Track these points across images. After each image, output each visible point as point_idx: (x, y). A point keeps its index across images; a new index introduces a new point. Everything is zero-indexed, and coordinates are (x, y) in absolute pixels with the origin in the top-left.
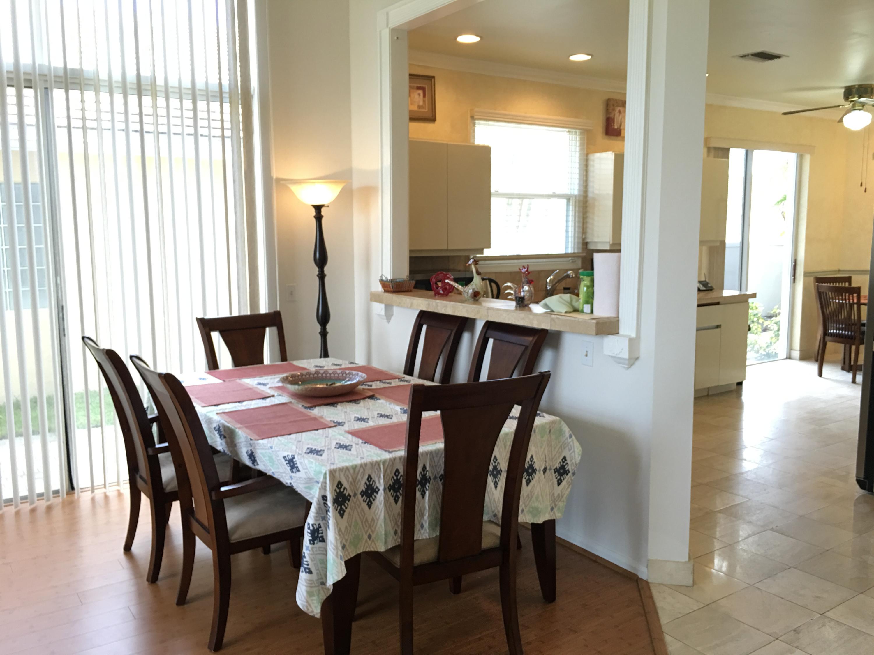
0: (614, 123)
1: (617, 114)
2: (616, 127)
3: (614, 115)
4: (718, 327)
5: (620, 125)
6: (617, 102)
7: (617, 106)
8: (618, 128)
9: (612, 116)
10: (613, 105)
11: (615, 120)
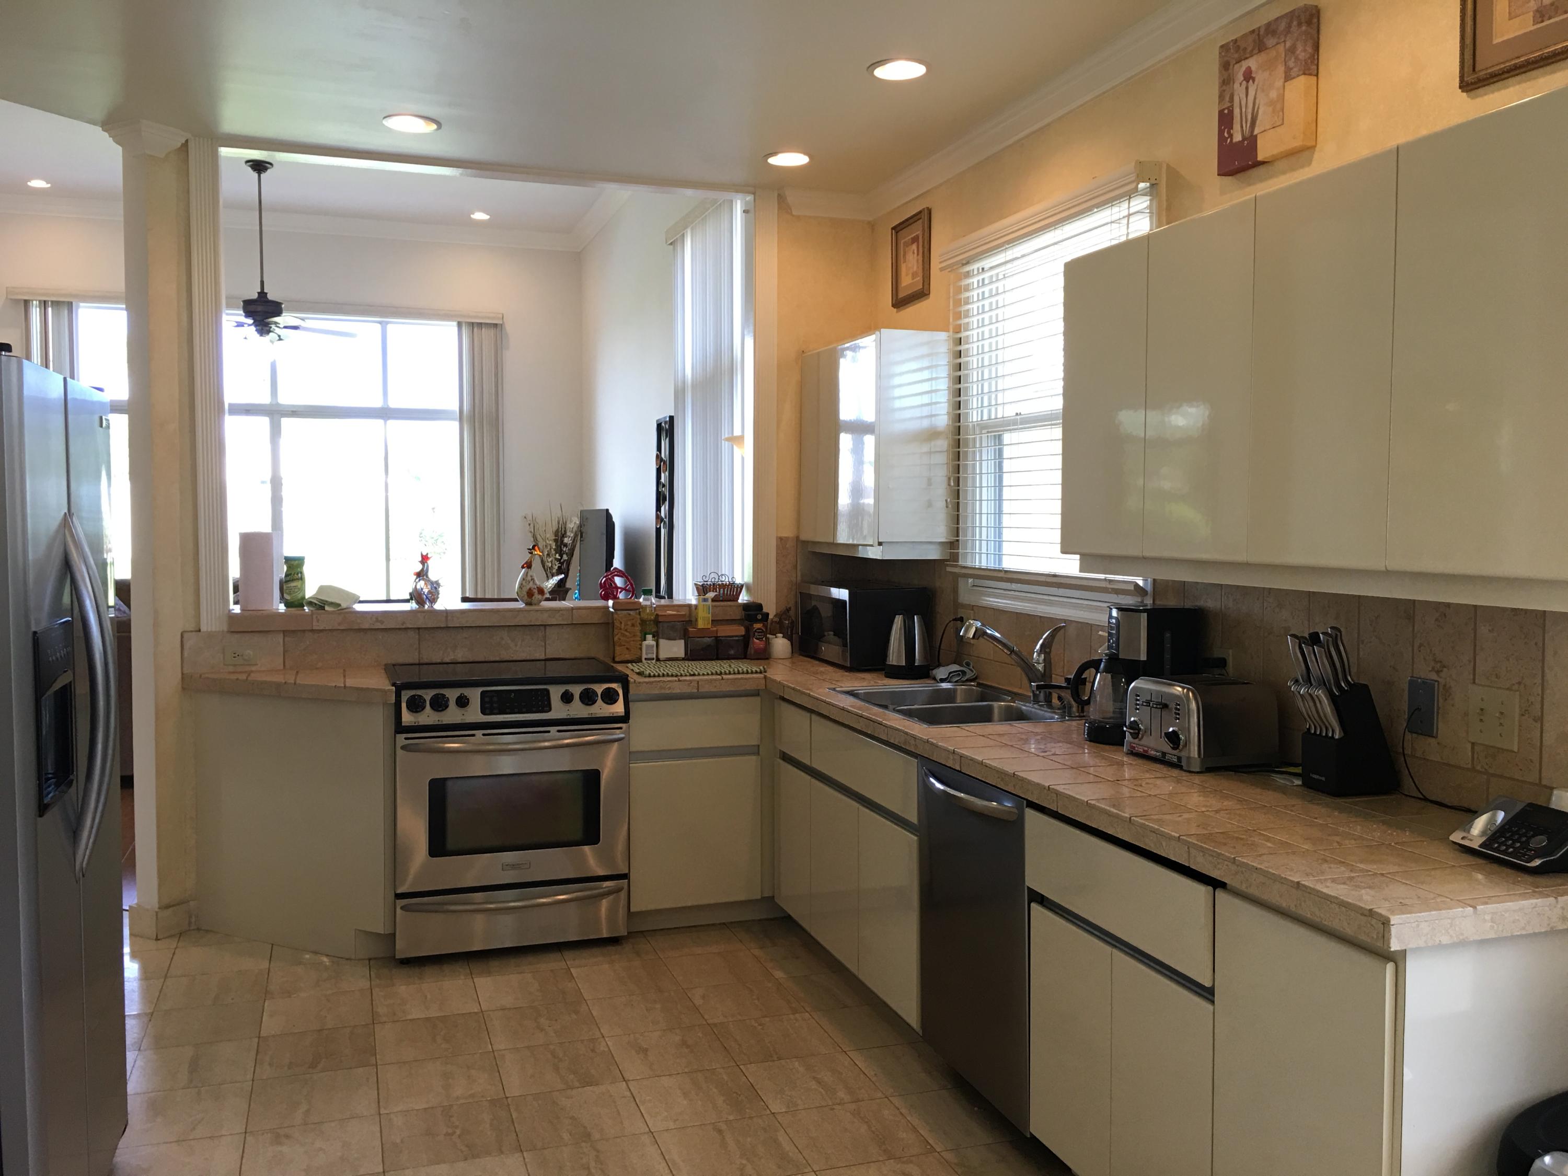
0: (1233, 126)
2: (1239, 138)
5: (1254, 122)
6: (1238, 49)
8: (1246, 139)
9: (1224, 104)
11: (1237, 111)
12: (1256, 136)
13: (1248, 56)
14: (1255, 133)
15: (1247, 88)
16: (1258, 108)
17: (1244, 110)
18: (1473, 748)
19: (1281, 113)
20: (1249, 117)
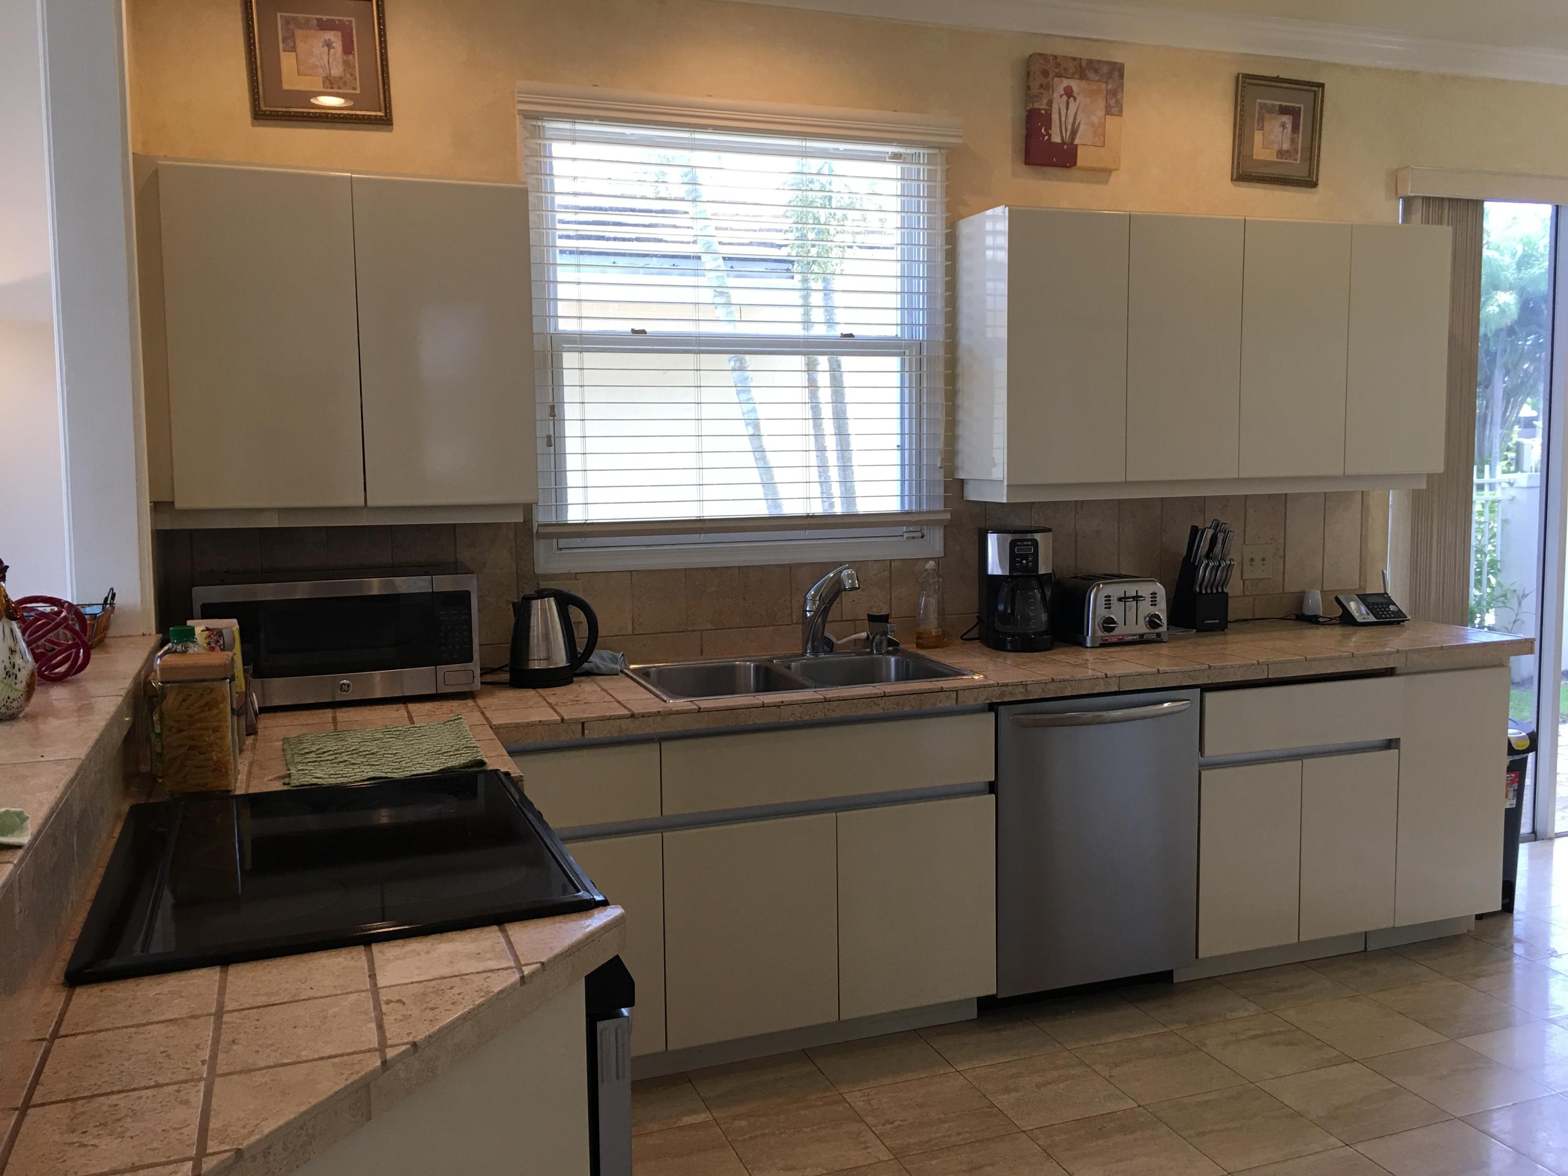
0: (1049, 127)
1: (1059, 102)
2: (1057, 139)
3: (1050, 103)
4: (1391, 744)
5: (1074, 133)
6: (1058, 65)
7: (1059, 76)
8: (1063, 143)
9: (1042, 105)
10: (1045, 73)
11: (1055, 117)
12: (1076, 146)
13: (1069, 76)
14: (1076, 142)
15: (1068, 104)
16: (1079, 123)
17: (1063, 119)
18: (1244, 584)
19: (1102, 138)
20: (1069, 127)
